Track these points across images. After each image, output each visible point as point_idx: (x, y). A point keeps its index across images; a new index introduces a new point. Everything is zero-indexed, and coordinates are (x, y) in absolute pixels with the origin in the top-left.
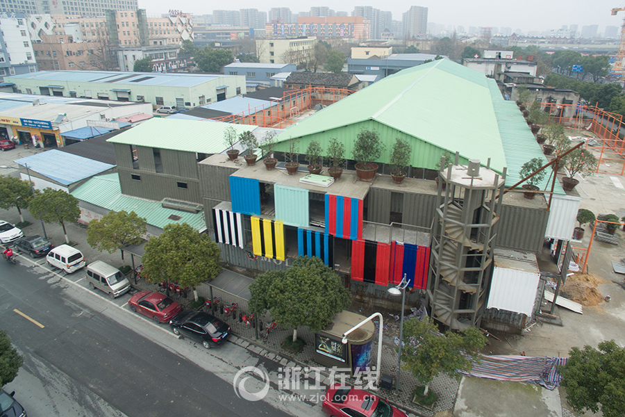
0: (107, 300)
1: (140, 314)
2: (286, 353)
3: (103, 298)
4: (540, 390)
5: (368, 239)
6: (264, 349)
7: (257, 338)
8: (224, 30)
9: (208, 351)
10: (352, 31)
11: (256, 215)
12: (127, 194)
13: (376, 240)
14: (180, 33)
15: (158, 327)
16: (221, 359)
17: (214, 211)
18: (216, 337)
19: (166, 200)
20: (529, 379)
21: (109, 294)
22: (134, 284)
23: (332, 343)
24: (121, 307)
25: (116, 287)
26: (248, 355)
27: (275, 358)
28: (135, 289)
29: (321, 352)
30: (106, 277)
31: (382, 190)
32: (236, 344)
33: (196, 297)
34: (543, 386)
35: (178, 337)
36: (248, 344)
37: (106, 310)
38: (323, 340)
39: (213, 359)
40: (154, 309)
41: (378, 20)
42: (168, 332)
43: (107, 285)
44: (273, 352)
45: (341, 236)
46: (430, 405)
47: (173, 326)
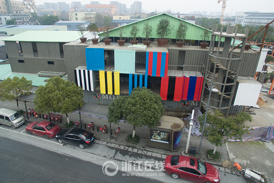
0: (10, 130)
1: (34, 135)
2: (131, 144)
3: (7, 129)
4: (263, 143)
5: (170, 76)
6: (116, 144)
7: (111, 139)
8: (51, 11)
9: (84, 150)
10: (110, 11)
11: (102, 70)
12: (16, 72)
13: (175, 76)
14: (29, 9)
15: (48, 141)
16: (93, 153)
17: (75, 71)
18: (88, 141)
19: (41, 73)
20: (256, 138)
21: (12, 127)
22: (27, 119)
23: (161, 133)
24: (21, 133)
25: (15, 122)
26: (108, 149)
27: (124, 148)
28: (28, 122)
29: (153, 140)
30: (8, 116)
31: (174, 50)
32: (99, 144)
33: (68, 121)
34: (264, 141)
35: (62, 144)
36: (106, 143)
37: (11, 136)
38: (155, 132)
39: (88, 154)
40: (45, 130)
41: (120, 7)
42: (55, 142)
43: (10, 121)
44: (122, 145)
45: (155, 75)
46: (218, 158)
47: (58, 139)
